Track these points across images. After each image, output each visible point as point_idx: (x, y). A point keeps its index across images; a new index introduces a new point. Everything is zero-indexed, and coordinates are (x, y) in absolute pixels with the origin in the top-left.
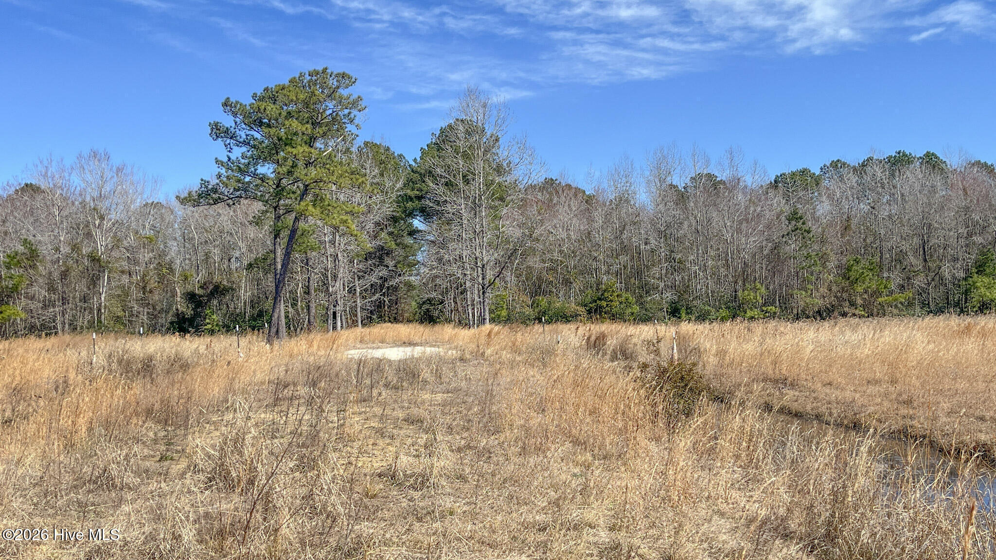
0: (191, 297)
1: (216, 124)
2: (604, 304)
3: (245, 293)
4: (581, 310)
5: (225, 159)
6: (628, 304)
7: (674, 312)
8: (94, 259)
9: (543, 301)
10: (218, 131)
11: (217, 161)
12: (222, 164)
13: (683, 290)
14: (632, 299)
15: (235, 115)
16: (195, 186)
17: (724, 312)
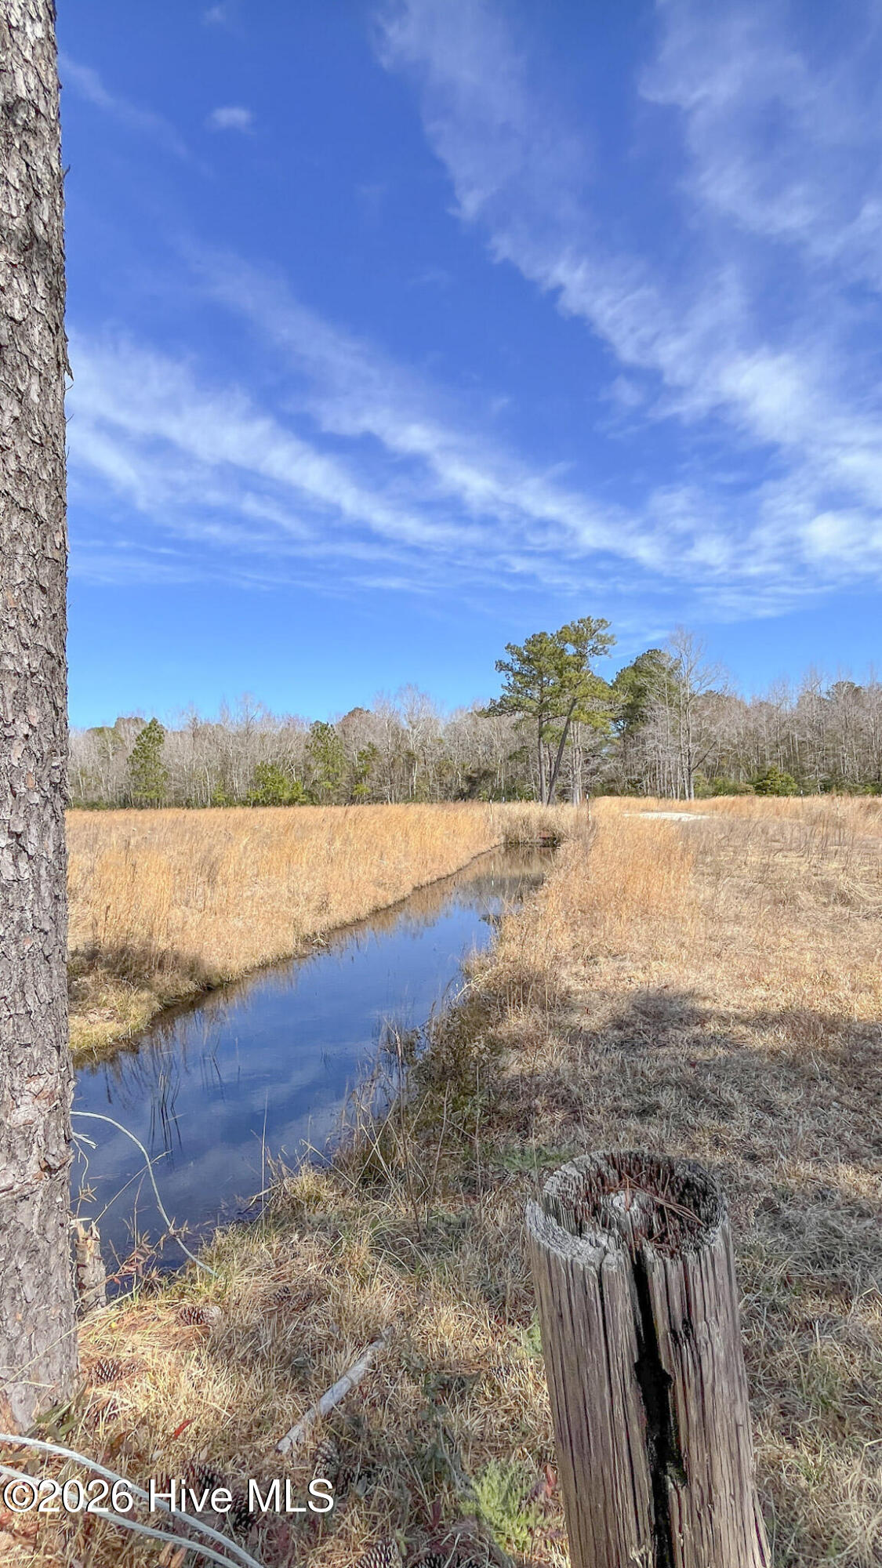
0: (469, 779)
1: (500, 661)
2: (769, 782)
3: (502, 776)
4: (751, 787)
5: (507, 685)
6: (788, 782)
7: (826, 788)
8: (410, 754)
9: (720, 780)
10: (501, 666)
11: (502, 686)
12: (506, 688)
13: (834, 772)
14: (792, 779)
15: (512, 654)
16: (487, 705)
17: (870, 789)
